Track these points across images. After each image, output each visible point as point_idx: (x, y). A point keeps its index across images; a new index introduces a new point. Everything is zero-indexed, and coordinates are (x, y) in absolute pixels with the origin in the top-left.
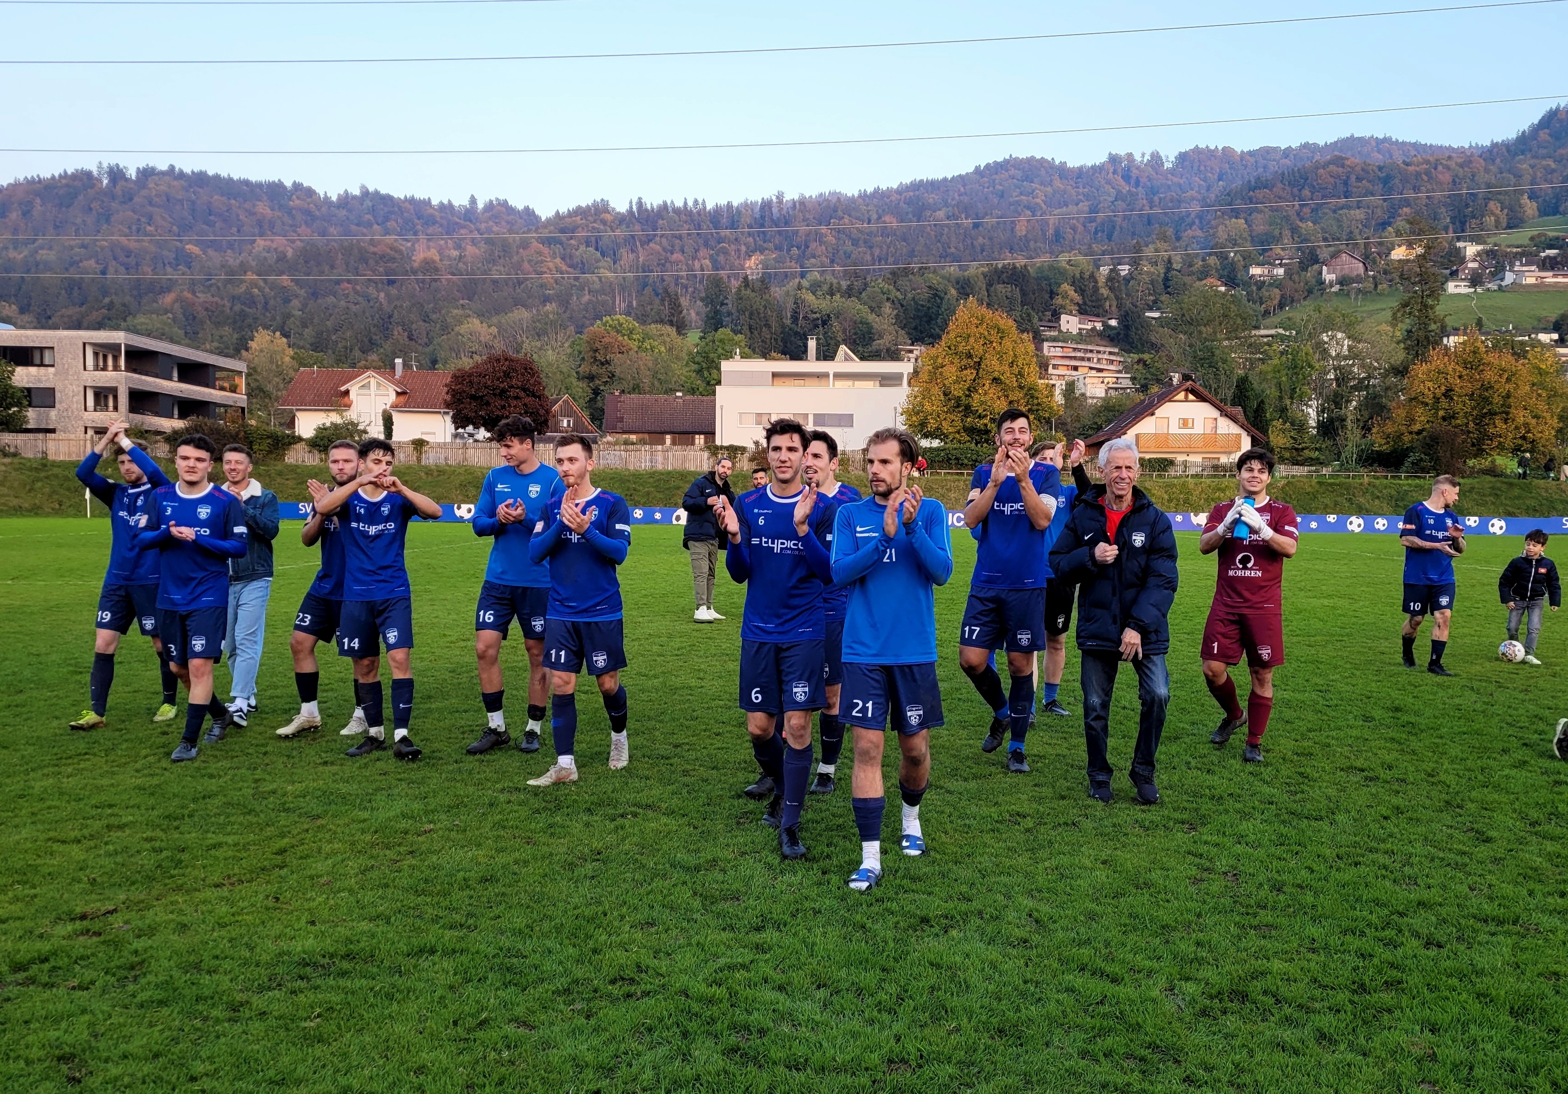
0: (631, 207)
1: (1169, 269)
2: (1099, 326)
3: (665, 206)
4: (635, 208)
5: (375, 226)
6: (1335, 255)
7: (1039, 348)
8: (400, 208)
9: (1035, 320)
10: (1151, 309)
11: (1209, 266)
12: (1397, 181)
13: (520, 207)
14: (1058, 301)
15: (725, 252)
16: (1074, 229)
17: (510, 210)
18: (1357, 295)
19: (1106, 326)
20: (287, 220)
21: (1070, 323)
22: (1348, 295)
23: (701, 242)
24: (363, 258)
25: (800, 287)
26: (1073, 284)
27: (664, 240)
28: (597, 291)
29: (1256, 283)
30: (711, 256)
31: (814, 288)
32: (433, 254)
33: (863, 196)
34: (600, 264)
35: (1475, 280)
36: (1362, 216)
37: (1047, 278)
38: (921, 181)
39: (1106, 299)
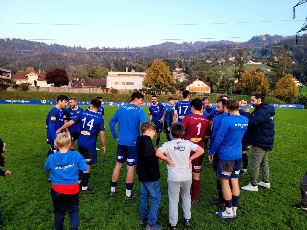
0: (103, 48)
1: (193, 60)
2: (182, 70)
3: (108, 48)
5: (57, 50)
6: (220, 59)
7: (172, 73)
8: (61, 47)
9: (171, 68)
10: (190, 67)
11: (200, 60)
12: (230, 47)
13: (83, 48)
14: (175, 65)
15: (119, 56)
16: (178, 54)
17: (81, 48)
18: (224, 65)
19: (183, 70)
20: (40, 48)
21: (177, 69)
22: (222, 65)
23: (115, 54)
24: (54, 55)
25: (131, 62)
26: (178, 62)
27: (108, 54)
28: (96, 62)
29: (208, 63)
30: (116, 57)
31: (133, 62)
32: (67, 55)
33: (143, 47)
34: (97, 58)
36: (224, 53)
37: (173, 61)
38: (153, 45)
39: (183, 65)
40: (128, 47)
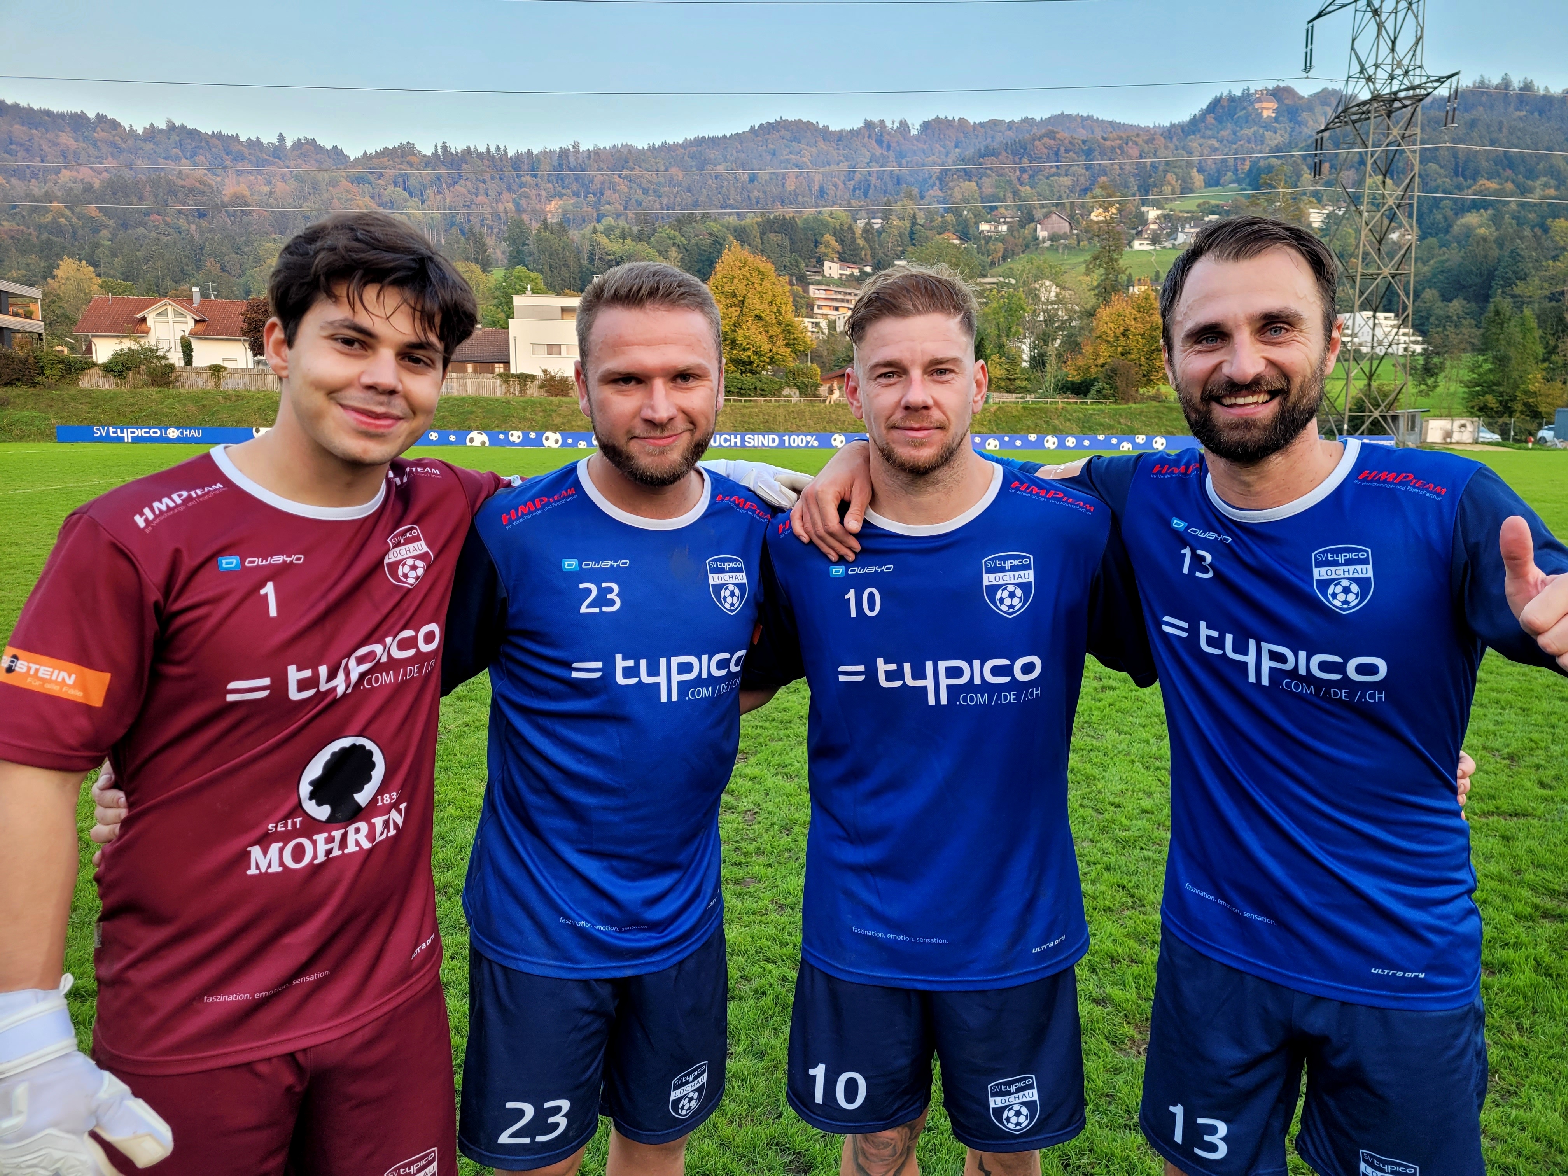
0: (436, 151)
1: (914, 224)
2: (856, 272)
3: (468, 151)
4: (440, 152)
5: (184, 160)
6: (1047, 216)
7: (806, 291)
8: (208, 143)
9: (802, 266)
10: (899, 259)
11: (947, 222)
12: (1096, 153)
13: (329, 147)
14: (822, 249)
15: (527, 197)
16: (835, 185)
17: (319, 149)
18: (1064, 249)
19: (862, 273)
20: (92, 151)
21: (832, 269)
22: (1057, 250)
23: (503, 186)
24: (172, 190)
25: (595, 231)
26: (834, 234)
27: (469, 183)
29: (984, 238)
30: (514, 199)
31: (608, 232)
32: (243, 189)
33: (652, 149)
34: (408, 204)
35: (1155, 240)
36: (1069, 183)
37: (812, 229)
38: (703, 137)
39: (863, 248)
40: (576, 146)
